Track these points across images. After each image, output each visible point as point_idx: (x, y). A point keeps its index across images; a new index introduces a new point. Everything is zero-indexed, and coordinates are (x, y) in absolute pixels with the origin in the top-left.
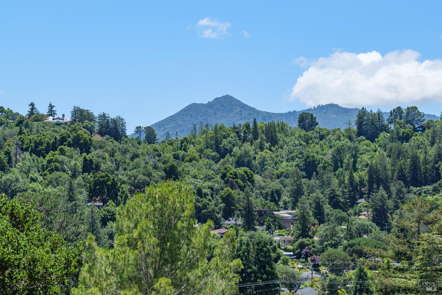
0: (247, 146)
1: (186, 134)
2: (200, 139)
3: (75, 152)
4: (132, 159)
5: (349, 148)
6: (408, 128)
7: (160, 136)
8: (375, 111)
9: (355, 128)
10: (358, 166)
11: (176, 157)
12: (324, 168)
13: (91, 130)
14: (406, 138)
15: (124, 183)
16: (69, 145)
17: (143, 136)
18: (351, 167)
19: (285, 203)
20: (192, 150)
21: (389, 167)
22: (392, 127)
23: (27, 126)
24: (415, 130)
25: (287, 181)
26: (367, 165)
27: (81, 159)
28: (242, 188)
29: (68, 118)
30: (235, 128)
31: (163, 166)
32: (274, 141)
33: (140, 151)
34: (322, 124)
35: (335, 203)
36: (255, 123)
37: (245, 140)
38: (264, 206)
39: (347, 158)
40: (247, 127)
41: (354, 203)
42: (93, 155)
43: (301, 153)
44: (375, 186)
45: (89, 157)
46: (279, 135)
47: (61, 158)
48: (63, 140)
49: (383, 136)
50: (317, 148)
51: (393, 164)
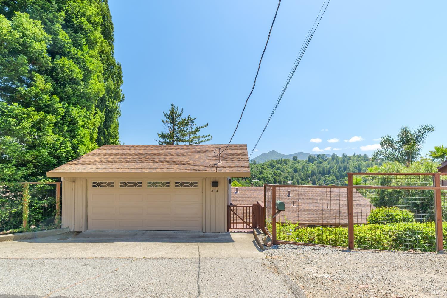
0: (280, 165)
1: (264, 162)
2: (268, 163)
5: (306, 165)
6: (322, 160)
7: (257, 162)
9: (308, 160)
10: (309, 170)
11: (262, 168)
12: (300, 170)
14: (321, 162)
17: (253, 163)
18: (307, 170)
19: (289, 179)
20: (265, 167)
21: (317, 170)
22: (318, 159)
24: (324, 160)
25: (290, 174)
26: (311, 170)
28: (279, 176)
30: (276, 160)
31: (259, 171)
32: (286, 164)
34: (299, 159)
35: (303, 180)
36: (281, 159)
37: (279, 163)
38: (284, 181)
39: (305, 168)
40: (279, 160)
41: (307, 180)
43: (293, 167)
44: (313, 175)
46: (288, 162)
49: (315, 162)
50: (298, 165)
51: (318, 169)
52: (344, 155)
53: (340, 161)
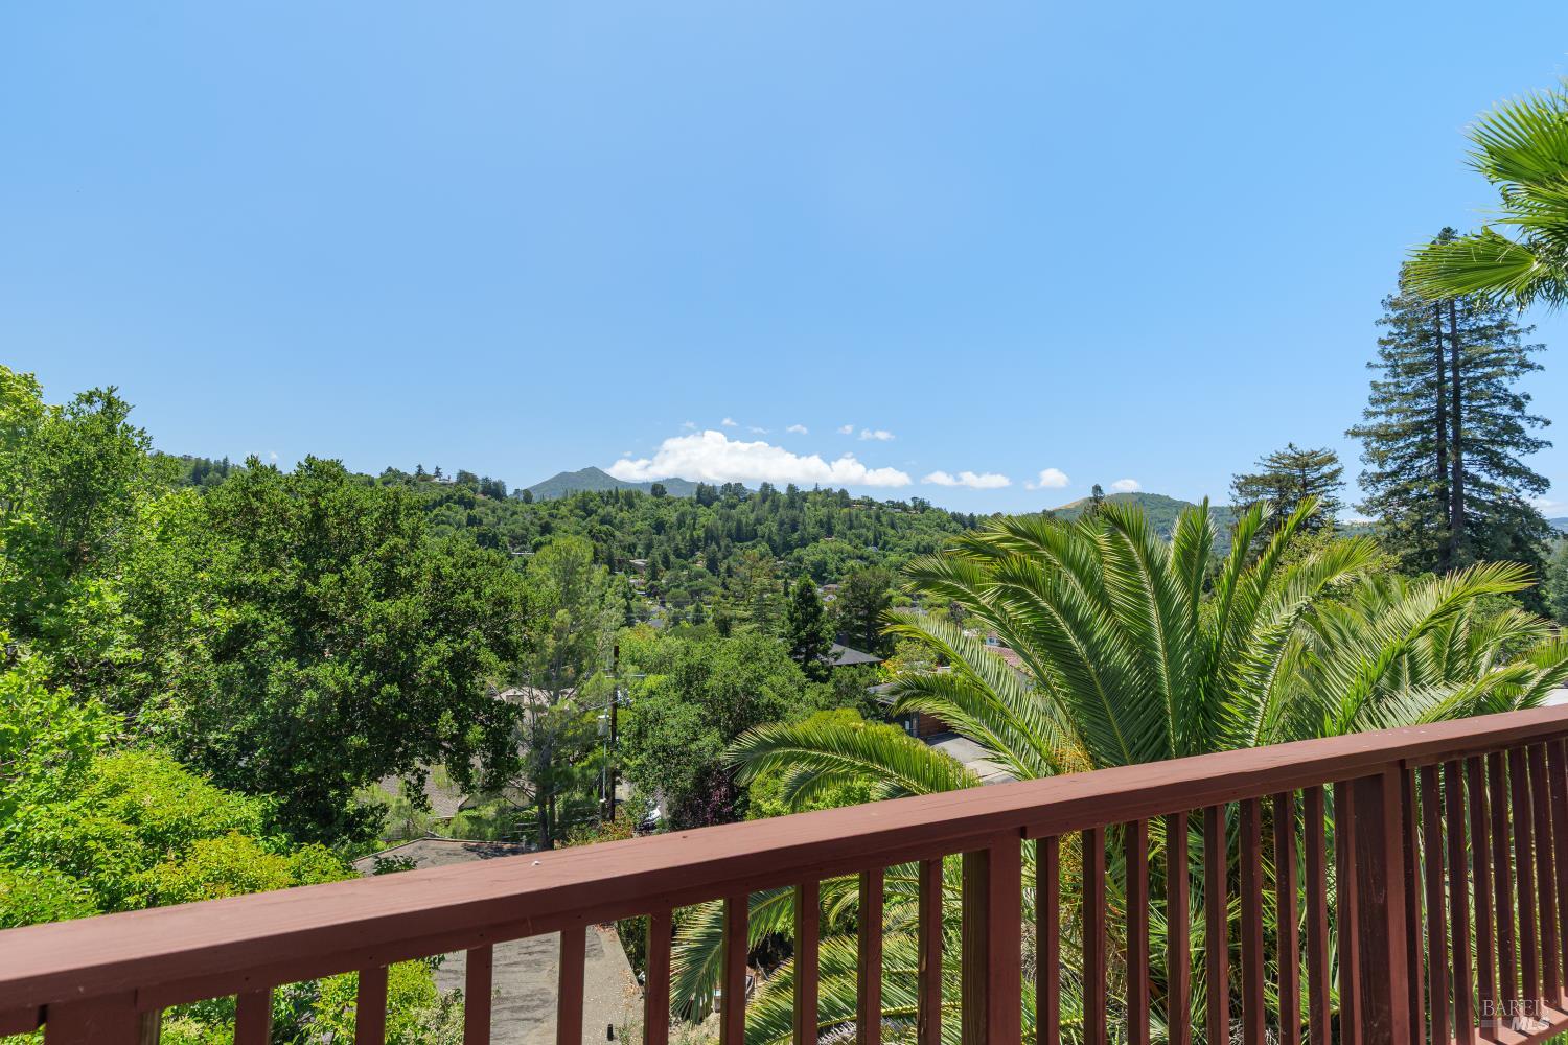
0: (609, 508)
1: (560, 498)
2: (571, 501)
3: (460, 509)
4: (512, 516)
5: (690, 512)
6: (735, 500)
7: (536, 497)
8: (711, 485)
9: (695, 497)
10: (697, 526)
11: (551, 515)
12: (671, 527)
13: (475, 491)
14: (733, 506)
15: (504, 535)
16: (455, 503)
17: (521, 497)
18: (691, 527)
19: (639, 553)
20: (564, 510)
21: (720, 528)
22: (723, 497)
23: (414, 484)
24: (740, 500)
25: (641, 537)
26: (703, 526)
27: (466, 514)
28: (606, 542)
29: (454, 479)
30: (600, 493)
31: (539, 523)
32: (631, 505)
33: (519, 509)
34: (670, 493)
35: (679, 556)
36: (617, 490)
37: (607, 503)
38: (622, 556)
39: (689, 520)
40: (610, 493)
41: (693, 554)
42: (477, 512)
43: (653, 515)
44: (709, 542)
45: (473, 513)
46: (635, 501)
47: (448, 513)
48: (449, 498)
49: (716, 504)
50: (665, 512)
51: (723, 526)
52: (791, 488)
53: (781, 504)
